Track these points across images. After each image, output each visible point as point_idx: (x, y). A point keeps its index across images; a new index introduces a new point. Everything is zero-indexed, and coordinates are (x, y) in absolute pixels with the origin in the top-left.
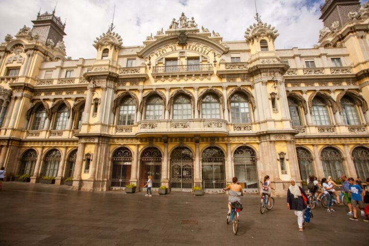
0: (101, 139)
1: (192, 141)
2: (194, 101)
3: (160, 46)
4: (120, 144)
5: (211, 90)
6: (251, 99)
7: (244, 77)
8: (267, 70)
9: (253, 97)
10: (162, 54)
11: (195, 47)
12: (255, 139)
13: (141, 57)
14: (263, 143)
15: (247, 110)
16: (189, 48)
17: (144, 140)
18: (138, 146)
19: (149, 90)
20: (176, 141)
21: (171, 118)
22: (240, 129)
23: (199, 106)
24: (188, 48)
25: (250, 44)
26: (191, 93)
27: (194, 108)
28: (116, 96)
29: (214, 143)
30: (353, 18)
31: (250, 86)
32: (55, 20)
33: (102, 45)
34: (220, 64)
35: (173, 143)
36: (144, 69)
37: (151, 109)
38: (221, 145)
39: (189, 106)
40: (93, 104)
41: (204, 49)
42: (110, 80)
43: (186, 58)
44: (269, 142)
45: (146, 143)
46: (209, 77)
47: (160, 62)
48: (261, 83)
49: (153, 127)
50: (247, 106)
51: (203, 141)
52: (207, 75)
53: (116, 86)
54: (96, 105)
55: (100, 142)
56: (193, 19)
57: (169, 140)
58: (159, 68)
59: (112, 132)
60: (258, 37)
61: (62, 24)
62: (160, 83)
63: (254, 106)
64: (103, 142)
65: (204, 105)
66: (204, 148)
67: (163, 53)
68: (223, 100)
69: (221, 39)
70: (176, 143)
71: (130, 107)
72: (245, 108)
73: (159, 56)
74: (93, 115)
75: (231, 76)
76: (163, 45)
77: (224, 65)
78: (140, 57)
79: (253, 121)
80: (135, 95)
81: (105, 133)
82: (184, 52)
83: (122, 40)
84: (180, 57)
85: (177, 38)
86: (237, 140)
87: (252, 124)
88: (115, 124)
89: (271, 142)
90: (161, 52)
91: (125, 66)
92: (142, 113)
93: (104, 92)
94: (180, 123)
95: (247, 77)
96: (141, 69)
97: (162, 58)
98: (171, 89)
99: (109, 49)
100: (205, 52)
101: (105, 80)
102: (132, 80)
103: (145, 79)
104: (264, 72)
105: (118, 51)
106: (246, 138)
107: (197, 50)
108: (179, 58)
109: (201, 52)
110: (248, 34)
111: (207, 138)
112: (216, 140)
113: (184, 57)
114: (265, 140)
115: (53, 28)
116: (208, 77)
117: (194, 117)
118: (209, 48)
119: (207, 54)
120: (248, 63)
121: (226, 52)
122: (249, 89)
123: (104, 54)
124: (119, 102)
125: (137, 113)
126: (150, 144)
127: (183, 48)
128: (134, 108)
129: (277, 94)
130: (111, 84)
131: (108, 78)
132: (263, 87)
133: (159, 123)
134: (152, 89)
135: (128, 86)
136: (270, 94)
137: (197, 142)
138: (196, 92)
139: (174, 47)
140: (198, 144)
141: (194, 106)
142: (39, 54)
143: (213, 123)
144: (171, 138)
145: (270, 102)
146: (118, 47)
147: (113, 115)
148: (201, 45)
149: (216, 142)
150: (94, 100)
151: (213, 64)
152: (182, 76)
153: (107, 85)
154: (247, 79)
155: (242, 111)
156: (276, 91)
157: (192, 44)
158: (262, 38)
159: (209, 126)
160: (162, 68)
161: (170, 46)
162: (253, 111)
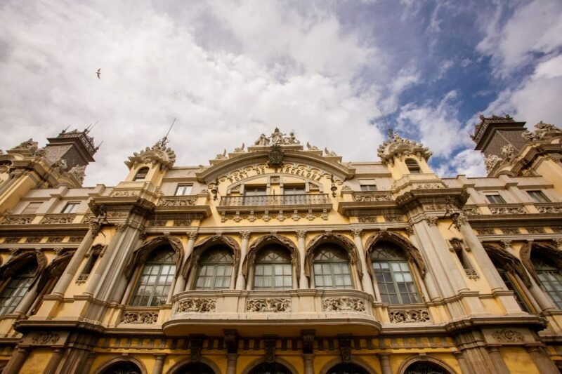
0: (74, 339)
1: (294, 348)
2: (298, 256)
3: (238, 167)
4: (120, 354)
5: (329, 237)
6: (413, 253)
7: (390, 214)
8: (430, 200)
9: (414, 248)
10: (240, 179)
11: (296, 170)
12: (445, 344)
13: (202, 182)
14: (468, 351)
15: (408, 278)
16: (287, 170)
17: (180, 343)
18: (164, 358)
19: (206, 237)
20: (257, 348)
21: (249, 288)
22: (404, 319)
23: (308, 267)
24: (284, 170)
25: (389, 166)
26: (292, 242)
27: (298, 271)
28: (140, 244)
29: (349, 354)
30: (532, 139)
31: (404, 230)
32: (83, 140)
33: (140, 162)
34: (342, 193)
35: (249, 352)
36: (205, 199)
37: (208, 274)
38: (365, 358)
39: (288, 269)
40: (86, 256)
41: (312, 173)
42: (137, 214)
43: (282, 185)
44: (483, 350)
45: (184, 352)
46: (326, 215)
47: (235, 191)
48: (424, 222)
49: (204, 309)
50: (407, 270)
51: (321, 348)
52: (321, 211)
53: (146, 225)
54: (94, 258)
55: (71, 345)
56: (292, 134)
57: (241, 344)
58: (233, 199)
59: (111, 320)
60: (400, 155)
61: (93, 147)
62: (231, 224)
63: (422, 268)
64: (78, 346)
65: (318, 268)
66: (324, 367)
67: (241, 176)
68: (356, 255)
69: (340, 159)
70: (257, 352)
71: (166, 269)
72: (401, 272)
73: (234, 181)
74: (80, 278)
75: (365, 212)
76: (243, 166)
77: (350, 196)
78: (200, 182)
79: (427, 300)
80: (179, 242)
81: (90, 321)
82: (279, 177)
83: (175, 157)
84: (272, 184)
85: (267, 156)
86: (402, 347)
87: (428, 307)
88: (123, 303)
89: (489, 348)
90: (238, 177)
91: (173, 195)
92: (186, 280)
93: (118, 233)
94: (269, 299)
95: (395, 214)
96: (199, 198)
97: (240, 185)
98: (252, 234)
99: (150, 168)
100: (314, 176)
101: (128, 213)
102: (179, 217)
103: (203, 215)
104: (426, 204)
105: (165, 172)
106: (422, 339)
107: (300, 174)
108: (268, 185)
109: (308, 177)
110: (382, 152)
111: (331, 339)
112: (353, 344)
113: (279, 184)
114: (472, 345)
115: (76, 149)
116: (323, 215)
117: (299, 287)
118: (321, 172)
119: (318, 179)
120: (392, 193)
121: (351, 177)
122: (404, 235)
123: (139, 175)
124: (143, 258)
125: (176, 278)
126: (194, 353)
127: (276, 170)
128: (173, 270)
129: (464, 241)
130: (138, 221)
131: (133, 209)
132: (432, 230)
133: (220, 300)
134: (215, 234)
135: (169, 226)
136: (450, 241)
137: (307, 350)
138: (301, 240)
139: (260, 170)
140: (309, 356)
141: (299, 267)
142: (31, 176)
143: (344, 300)
144: (247, 340)
145: (455, 256)
146: (167, 166)
147: (123, 282)
148: (308, 168)
149: (354, 352)
150: (93, 247)
151: (331, 193)
152: (273, 213)
153: (127, 222)
154: (395, 218)
155: (398, 278)
156: (459, 236)
157: (292, 166)
158: (406, 157)
159: (335, 308)
160: (237, 199)
161: (255, 168)
162: (423, 277)
